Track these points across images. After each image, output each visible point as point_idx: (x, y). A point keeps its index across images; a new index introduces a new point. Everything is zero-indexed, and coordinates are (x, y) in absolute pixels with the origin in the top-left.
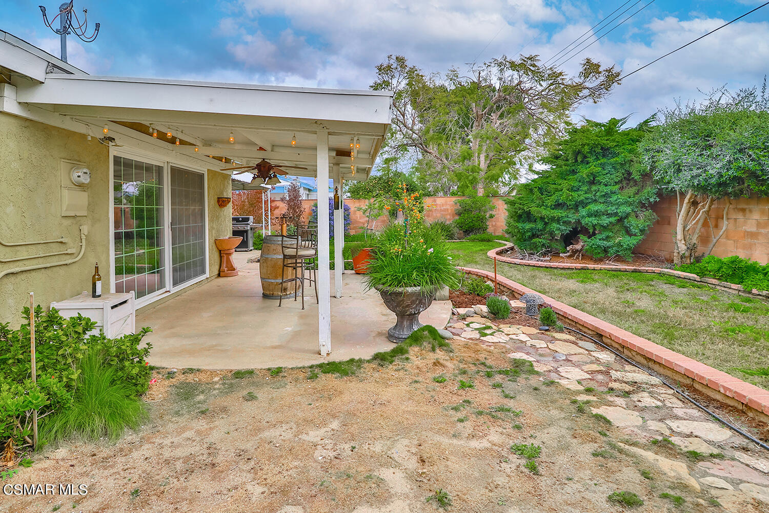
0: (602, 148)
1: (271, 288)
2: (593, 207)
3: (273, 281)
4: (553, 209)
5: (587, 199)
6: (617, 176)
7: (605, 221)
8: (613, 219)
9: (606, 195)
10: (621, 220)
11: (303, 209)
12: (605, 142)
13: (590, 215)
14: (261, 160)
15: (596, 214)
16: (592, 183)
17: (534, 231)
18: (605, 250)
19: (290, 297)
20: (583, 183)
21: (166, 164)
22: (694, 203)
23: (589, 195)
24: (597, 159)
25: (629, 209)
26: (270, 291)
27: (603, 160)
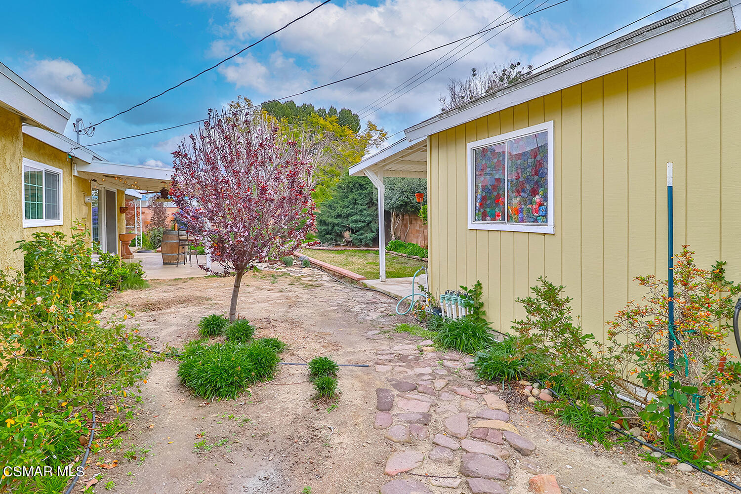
0: (359, 185)
1: (169, 259)
2: (354, 218)
3: (171, 255)
4: (336, 218)
5: (353, 212)
6: (366, 201)
7: (360, 225)
8: (363, 224)
9: (361, 211)
10: (368, 224)
11: (167, 215)
12: (360, 181)
13: (353, 222)
14: (162, 188)
15: (356, 221)
16: (355, 204)
17: (327, 231)
18: (361, 241)
19: (182, 264)
20: (351, 204)
21: (103, 189)
22: (397, 216)
23: (354, 211)
24: (358, 190)
25: (371, 219)
26: (168, 260)
27: (360, 191)
